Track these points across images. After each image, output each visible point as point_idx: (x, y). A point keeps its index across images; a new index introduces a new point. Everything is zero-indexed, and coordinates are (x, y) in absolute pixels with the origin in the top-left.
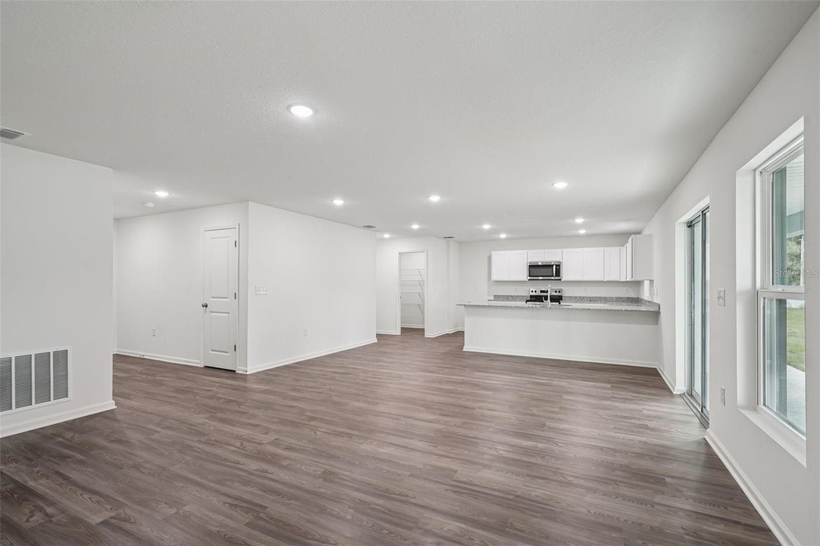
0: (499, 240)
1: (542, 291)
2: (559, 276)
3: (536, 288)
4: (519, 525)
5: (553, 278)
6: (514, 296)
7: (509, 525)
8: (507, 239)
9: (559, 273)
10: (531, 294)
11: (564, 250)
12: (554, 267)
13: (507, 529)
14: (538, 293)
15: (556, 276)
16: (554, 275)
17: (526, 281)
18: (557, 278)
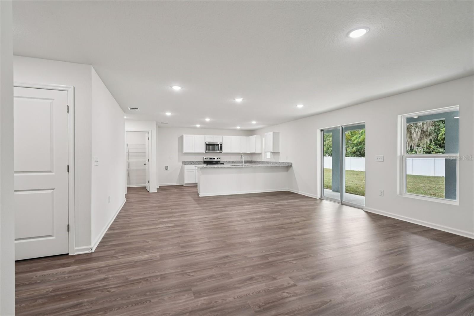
0: (196, 128)
1: (210, 159)
2: (222, 150)
3: (208, 157)
5: (218, 151)
6: (195, 162)
8: (201, 128)
9: (222, 149)
10: (205, 160)
11: (224, 136)
12: (220, 145)
14: (209, 160)
15: (220, 150)
16: (219, 150)
17: (203, 153)
18: (220, 151)
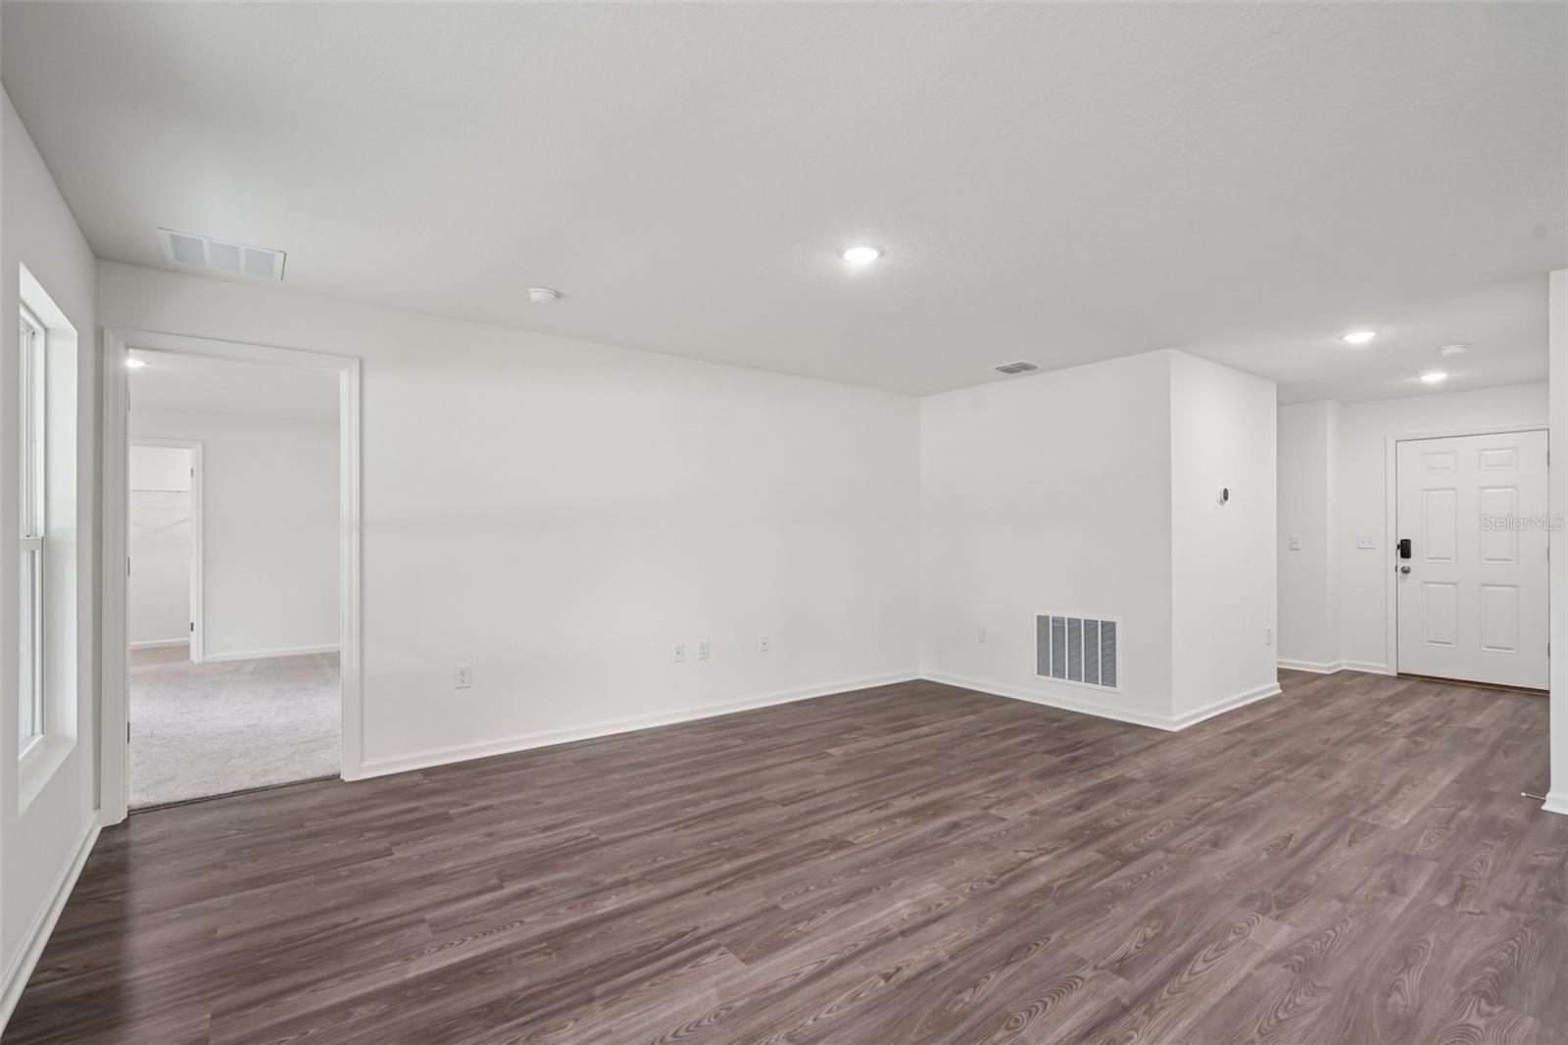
4: (535, 960)
7: (548, 950)
13: (545, 944)
